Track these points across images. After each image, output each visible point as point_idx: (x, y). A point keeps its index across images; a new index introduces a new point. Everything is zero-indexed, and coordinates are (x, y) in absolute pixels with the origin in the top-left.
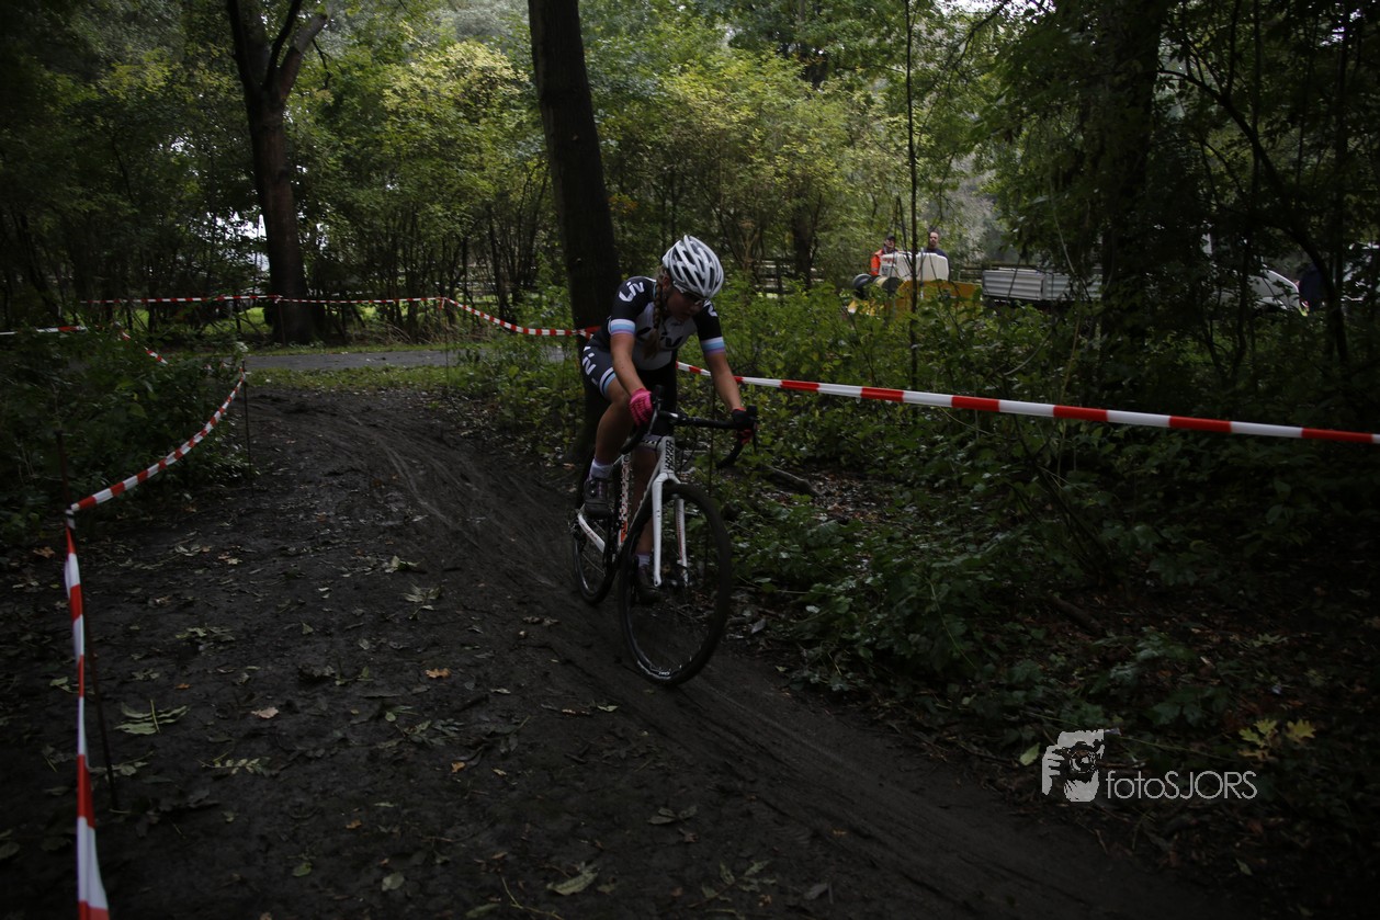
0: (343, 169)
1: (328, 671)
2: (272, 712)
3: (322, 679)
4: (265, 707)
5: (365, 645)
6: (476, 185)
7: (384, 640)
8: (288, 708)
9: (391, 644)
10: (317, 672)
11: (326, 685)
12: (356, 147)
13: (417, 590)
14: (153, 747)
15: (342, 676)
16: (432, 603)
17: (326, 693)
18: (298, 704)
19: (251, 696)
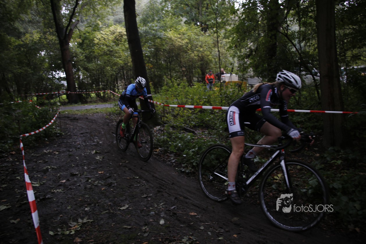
0: (85, 59)
1: (77, 173)
2: (64, 181)
3: (76, 175)
4: (63, 180)
5: (86, 168)
6: (118, 62)
7: (90, 167)
8: (68, 180)
9: (92, 167)
10: (75, 173)
11: (76, 176)
12: (88, 53)
13: (98, 157)
14: (39, 188)
15: (80, 174)
16: (102, 159)
17: (76, 177)
18: (70, 179)
19: (60, 178)
